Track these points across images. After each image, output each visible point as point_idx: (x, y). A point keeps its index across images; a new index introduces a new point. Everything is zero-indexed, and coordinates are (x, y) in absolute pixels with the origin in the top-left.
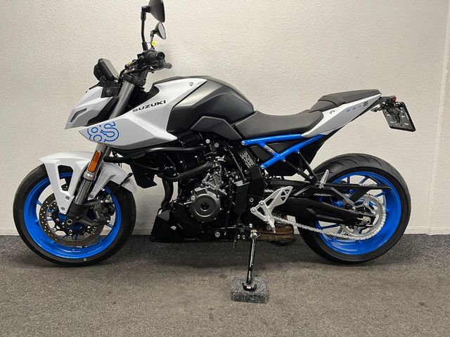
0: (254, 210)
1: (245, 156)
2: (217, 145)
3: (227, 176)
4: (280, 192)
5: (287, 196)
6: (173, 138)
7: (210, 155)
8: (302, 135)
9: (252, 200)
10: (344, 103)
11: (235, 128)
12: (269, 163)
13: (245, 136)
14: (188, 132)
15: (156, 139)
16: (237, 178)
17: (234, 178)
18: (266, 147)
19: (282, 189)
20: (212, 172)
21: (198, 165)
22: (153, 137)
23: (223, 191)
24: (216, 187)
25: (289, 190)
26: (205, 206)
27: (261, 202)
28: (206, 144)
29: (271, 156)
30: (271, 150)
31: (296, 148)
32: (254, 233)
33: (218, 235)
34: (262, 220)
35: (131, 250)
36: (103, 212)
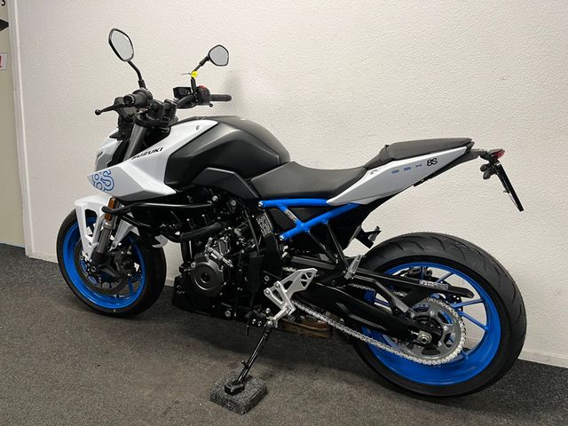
0: (268, 292)
1: (262, 221)
2: (234, 203)
4: (300, 275)
5: (309, 280)
8: (328, 202)
9: (267, 279)
11: (250, 184)
12: (289, 233)
13: (263, 195)
14: (192, 186)
18: (287, 211)
19: (304, 271)
21: (205, 226)
23: (229, 262)
24: (219, 256)
25: (311, 274)
26: (206, 277)
27: (278, 283)
28: (212, 201)
29: (293, 225)
30: (293, 216)
31: (323, 218)
33: (228, 314)
36: (124, 263)
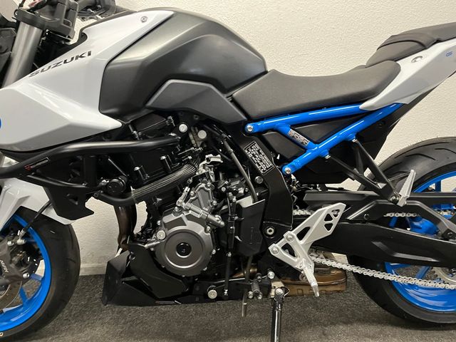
0: (276, 249)
1: (254, 151)
2: (202, 135)
3: (224, 189)
4: (323, 215)
5: (335, 221)
6: (113, 124)
7: (191, 153)
8: (362, 106)
9: (270, 231)
10: (438, 41)
11: (234, 101)
12: (299, 162)
13: (253, 114)
14: (144, 112)
15: (72, 127)
16: (241, 191)
17: (235, 193)
18: (292, 133)
19: (326, 210)
20: (193, 185)
21: (167, 173)
22: (66, 124)
23: (217, 218)
24: (202, 212)
25: (338, 211)
26: (184, 249)
27: (288, 234)
28: (179, 133)
29: (302, 149)
30: (301, 138)
31: (350, 133)
32: (278, 288)
33: (213, 294)
34: (290, 266)
35: (86, 306)
36: (15, 259)
